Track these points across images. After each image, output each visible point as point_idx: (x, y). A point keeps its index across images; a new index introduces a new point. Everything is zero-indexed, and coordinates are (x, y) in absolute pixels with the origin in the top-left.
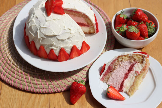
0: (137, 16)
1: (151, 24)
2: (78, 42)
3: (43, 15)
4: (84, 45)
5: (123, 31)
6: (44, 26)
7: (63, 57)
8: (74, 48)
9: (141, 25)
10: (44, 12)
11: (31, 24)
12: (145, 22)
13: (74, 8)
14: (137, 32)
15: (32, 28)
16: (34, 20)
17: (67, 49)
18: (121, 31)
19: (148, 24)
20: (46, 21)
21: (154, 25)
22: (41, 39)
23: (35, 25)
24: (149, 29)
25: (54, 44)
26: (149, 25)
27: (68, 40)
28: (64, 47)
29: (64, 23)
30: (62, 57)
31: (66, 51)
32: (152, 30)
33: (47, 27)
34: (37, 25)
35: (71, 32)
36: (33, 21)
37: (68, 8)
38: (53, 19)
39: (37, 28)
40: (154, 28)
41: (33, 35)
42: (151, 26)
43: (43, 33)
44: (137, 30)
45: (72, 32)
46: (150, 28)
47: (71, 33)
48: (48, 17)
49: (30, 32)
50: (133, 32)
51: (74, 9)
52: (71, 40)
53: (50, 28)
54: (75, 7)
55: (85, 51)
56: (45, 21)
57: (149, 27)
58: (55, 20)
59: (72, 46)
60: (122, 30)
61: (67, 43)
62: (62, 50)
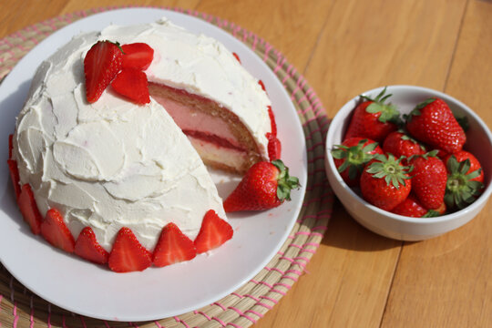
0: (425, 123)
1: (465, 167)
2: (188, 212)
3: (71, 95)
4: (211, 224)
5: (356, 162)
6: (68, 141)
7: (127, 258)
8: (170, 234)
9: (424, 160)
10: (81, 84)
11: (26, 124)
12: (445, 155)
13: (192, 83)
14: (396, 184)
15: (29, 138)
16: (38, 109)
17: (145, 234)
18: (350, 160)
19: (457, 165)
20: (78, 121)
21: (476, 175)
22: (53, 184)
23: (38, 129)
24: (456, 182)
25: (97, 209)
26: (460, 170)
27: (149, 204)
28: (132, 225)
29: (141, 137)
30: (124, 259)
31: (138, 239)
32: (465, 188)
33: (76, 145)
34: (44, 132)
35: (162, 176)
36: (35, 114)
37: (169, 81)
38: (104, 116)
39: (44, 143)
40: (474, 186)
41: (29, 167)
42: (466, 174)
43: (59, 166)
44: (402, 175)
45: (167, 174)
46: (461, 182)
47: (161, 180)
48: (89, 106)
49: (21, 152)
50: (384, 178)
51: (188, 86)
52: (162, 203)
53: (87, 149)
54: (195, 80)
55: (215, 244)
56: (75, 120)
57: (456, 175)
58: (109, 121)
59: (163, 224)
60: (353, 158)
61: (144, 212)
62: (124, 236)
